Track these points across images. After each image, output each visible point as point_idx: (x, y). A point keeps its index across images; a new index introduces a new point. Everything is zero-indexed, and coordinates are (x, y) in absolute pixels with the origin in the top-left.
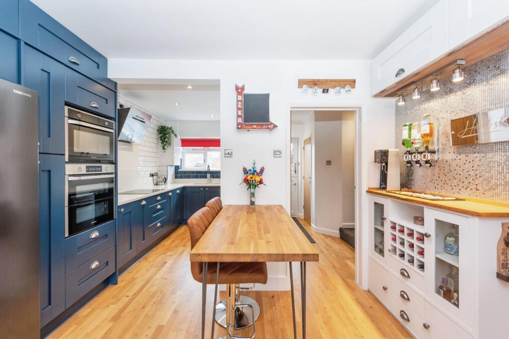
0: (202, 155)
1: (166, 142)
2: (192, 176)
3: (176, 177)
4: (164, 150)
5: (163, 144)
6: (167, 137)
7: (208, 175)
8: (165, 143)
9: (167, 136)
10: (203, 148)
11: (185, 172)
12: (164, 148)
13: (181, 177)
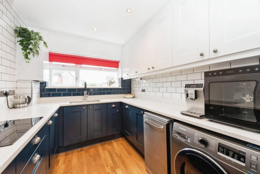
0: (73, 73)
1: (31, 49)
2: (63, 93)
3: (41, 96)
4: (27, 60)
5: (26, 51)
6: (32, 43)
7: (85, 92)
8: (28, 51)
9: (32, 41)
10: (74, 65)
11: (54, 90)
12: (26, 57)
13: (49, 95)
